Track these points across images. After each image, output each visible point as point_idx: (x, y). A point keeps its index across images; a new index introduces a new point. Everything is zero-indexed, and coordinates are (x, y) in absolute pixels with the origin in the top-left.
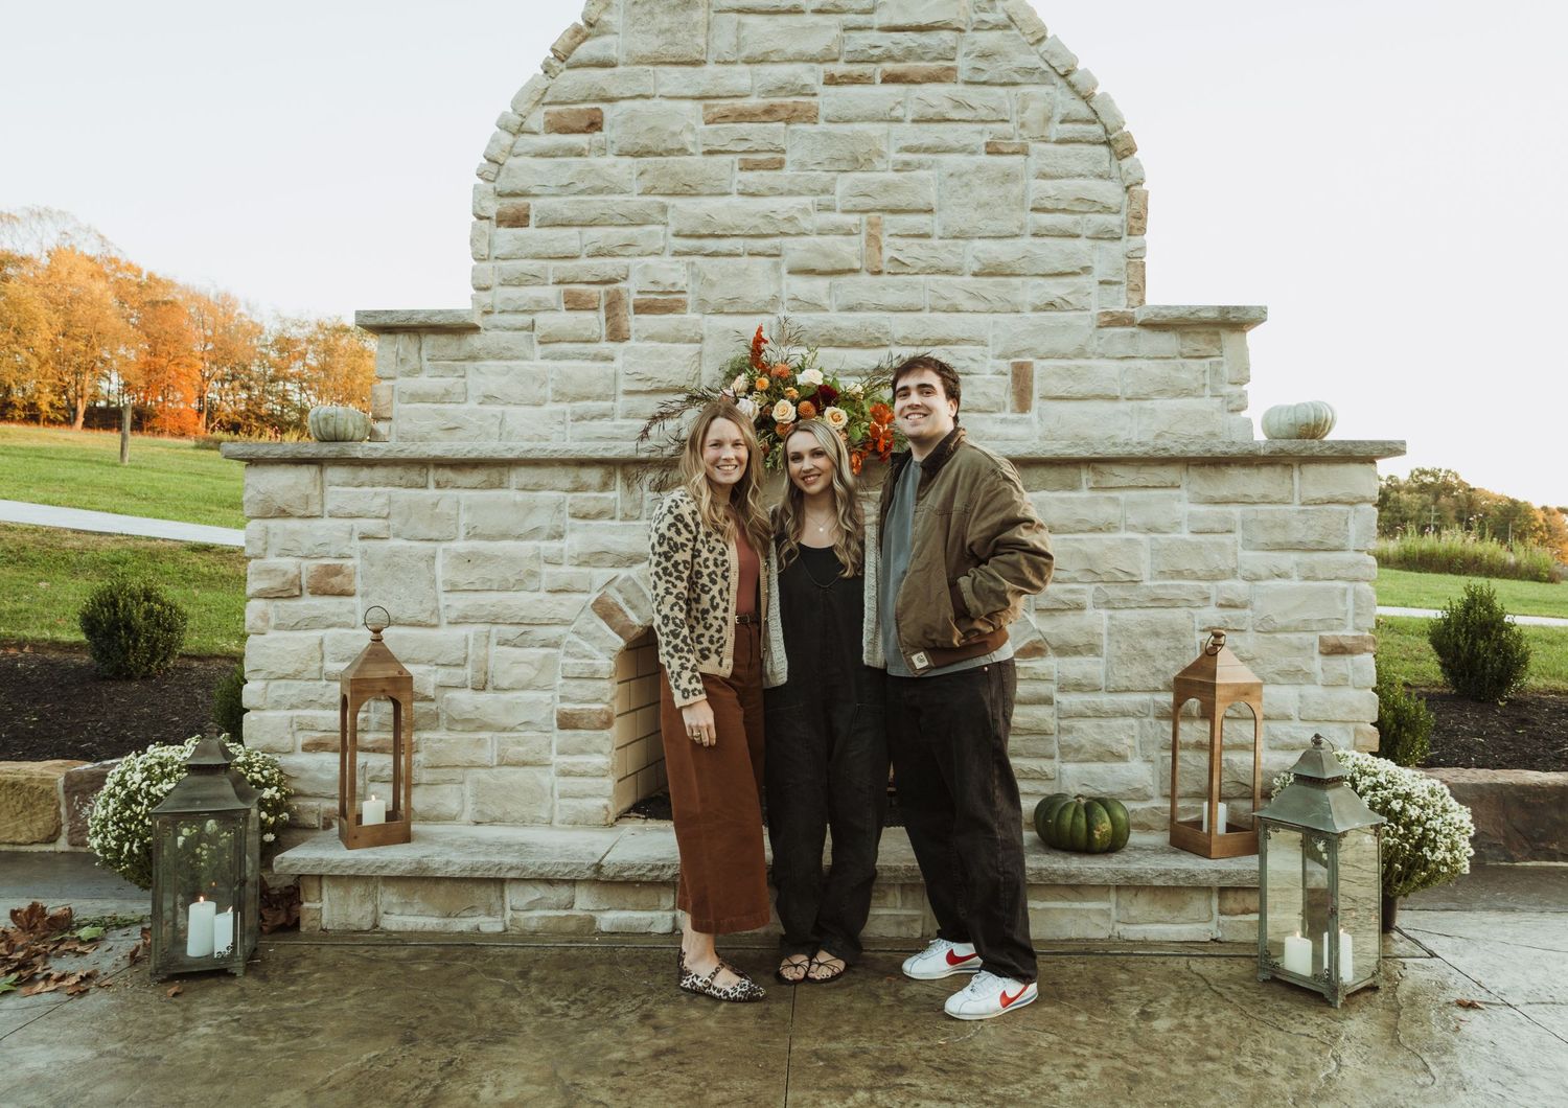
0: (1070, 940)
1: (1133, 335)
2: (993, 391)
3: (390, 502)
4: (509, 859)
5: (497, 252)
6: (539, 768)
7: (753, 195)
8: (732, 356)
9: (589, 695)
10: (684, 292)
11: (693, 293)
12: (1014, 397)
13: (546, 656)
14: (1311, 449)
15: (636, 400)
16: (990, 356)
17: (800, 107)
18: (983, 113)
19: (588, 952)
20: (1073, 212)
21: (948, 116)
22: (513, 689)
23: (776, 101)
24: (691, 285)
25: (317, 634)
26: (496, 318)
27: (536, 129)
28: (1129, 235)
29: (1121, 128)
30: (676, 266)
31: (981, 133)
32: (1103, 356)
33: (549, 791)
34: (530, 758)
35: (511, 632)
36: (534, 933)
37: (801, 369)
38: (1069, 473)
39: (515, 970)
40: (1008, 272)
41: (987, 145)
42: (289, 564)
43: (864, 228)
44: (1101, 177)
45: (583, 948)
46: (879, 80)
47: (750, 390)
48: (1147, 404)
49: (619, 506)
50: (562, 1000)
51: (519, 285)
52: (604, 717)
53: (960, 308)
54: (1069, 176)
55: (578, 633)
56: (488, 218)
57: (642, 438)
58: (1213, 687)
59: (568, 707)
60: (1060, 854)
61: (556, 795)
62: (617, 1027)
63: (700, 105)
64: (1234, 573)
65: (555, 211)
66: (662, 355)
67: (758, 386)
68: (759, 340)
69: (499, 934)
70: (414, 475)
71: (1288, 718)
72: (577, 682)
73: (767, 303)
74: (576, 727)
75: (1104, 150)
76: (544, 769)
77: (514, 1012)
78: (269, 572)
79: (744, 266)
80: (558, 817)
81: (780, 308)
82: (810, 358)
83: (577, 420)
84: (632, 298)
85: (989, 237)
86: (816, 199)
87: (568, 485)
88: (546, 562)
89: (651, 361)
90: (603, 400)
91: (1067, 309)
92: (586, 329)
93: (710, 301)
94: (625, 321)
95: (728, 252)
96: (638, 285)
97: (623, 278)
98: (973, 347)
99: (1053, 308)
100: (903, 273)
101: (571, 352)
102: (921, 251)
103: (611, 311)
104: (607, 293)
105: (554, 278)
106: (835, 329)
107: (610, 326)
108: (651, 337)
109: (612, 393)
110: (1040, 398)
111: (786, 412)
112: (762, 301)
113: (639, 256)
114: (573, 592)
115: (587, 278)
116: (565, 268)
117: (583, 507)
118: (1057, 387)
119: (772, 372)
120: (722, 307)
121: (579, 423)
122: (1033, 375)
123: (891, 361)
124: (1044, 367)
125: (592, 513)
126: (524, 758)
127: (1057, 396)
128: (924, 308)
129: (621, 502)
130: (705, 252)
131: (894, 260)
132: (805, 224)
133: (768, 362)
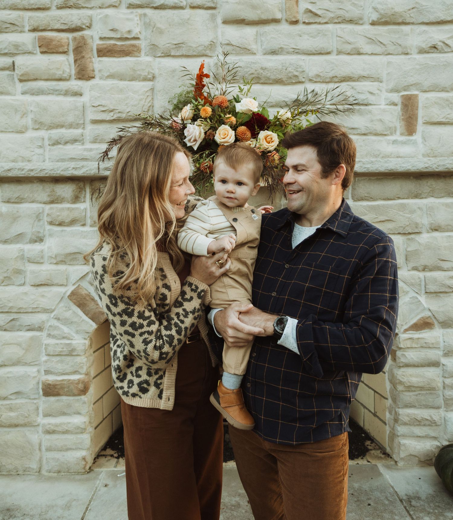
2: (387, 118)
6: (29, 428)
8: (178, 91)
9: (69, 369)
10: (137, 38)
11: (146, 39)
12: (403, 123)
13: (32, 338)
15: (102, 128)
16: (384, 90)
22: (5, 365)
24: (144, 33)
30: (131, 16)
33: (38, 447)
34: (21, 422)
37: (237, 100)
40: (400, 21)
47: (194, 119)
49: (88, 214)
52: (81, 386)
53: (362, 51)
55: (58, 319)
57: (103, 159)
59: (51, 378)
66: (121, 91)
67: (202, 114)
68: (201, 76)
72: (58, 358)
73: (206, 48)
74: (58, 395)
76: (32, 429)
79: (187, 17)
80: (45, 467)
81: (217, 52)
82: (246, 89)
83: (54, 145)
84: (95, 43)
87: (45, 198)
88: (29, 261)
89: (113, 96)
90: (74, 128)
91: (446, 50)
92: (58, 69)
93: (159, 46)
94: (90, 62)
95: (174, 5)
96: (100, 32)
97: (87, 26)
98: (372, 83)
99: (436, 50)
100: (315, 23)
101: (46, 89)
102: (330, 3)
103: (78, 54)
104: (75, 39)
105: (29, 26)
106: (262, 68)
107: (78, 66)
108: (111, 76)
109: (82, 122)
110: (424, 123)
111: (226, 135)
112: (202, 45)
113: (100, 8)
114: (53, 285)
115: (58, 26)
116: (38, 17)
117: (58, 216)
118: (438, 114)
119: (214, 102)
120: (170, 51)
121: (55, 147)
122: (418, 105)
123: (307, 95)
124: (427, 99)
125: (66, 221)
126: (15, 422)
127: (438, 122)
128: (332, 51)
129: (91, 212)
130: (154, 5)
131: (308, 11)
133: (209, 95)
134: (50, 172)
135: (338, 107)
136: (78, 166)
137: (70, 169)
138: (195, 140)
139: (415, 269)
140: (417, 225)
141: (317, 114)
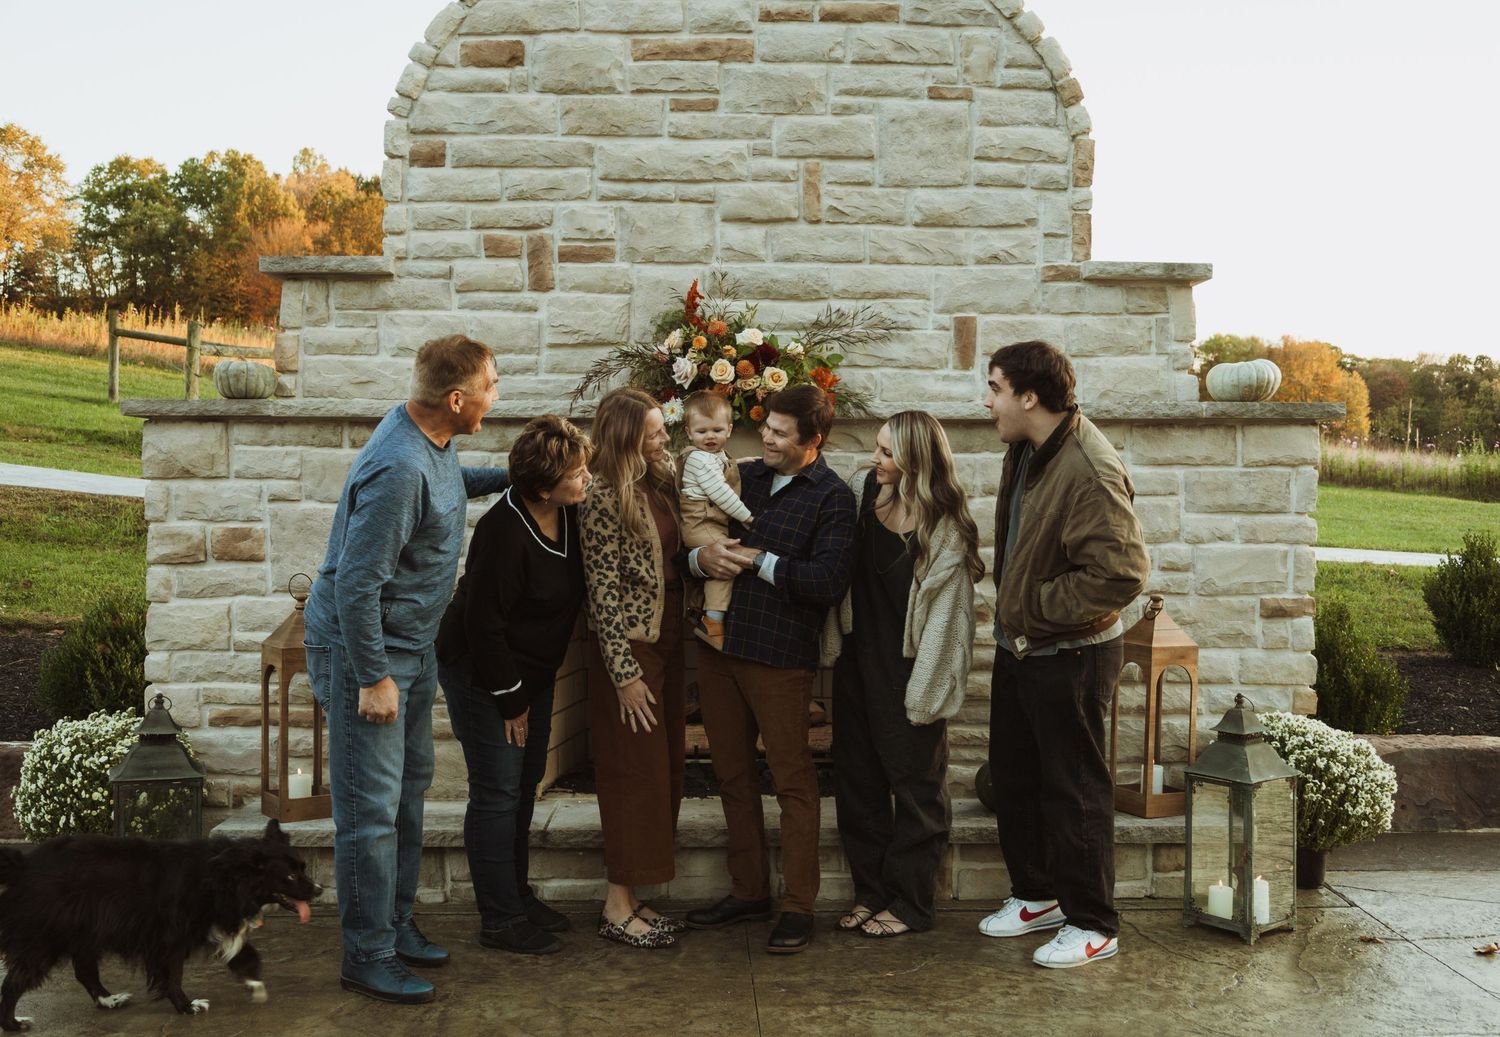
1: (1078, 290)
2: (935, 347)
3: (302, 462)
5: (411, 194)
7: (685, 138)
8: (664, 308)
10: (612, 239)
11: (622, 240)
12: (956, 353)
14: (1252, 411)
15: (561, 355)
16: (932, 310)
17: (735, 45)
18: (926, 56)
20: (1018, 161)
21: (889, 58)
23: (709, 37)
24: (619, 232)
25: (223, 602)
26: (410, 265)
27: (452, 61)
28: (1075, 186)
29: (1067, 74)
30: (604, 212)
31: (923, 76)
32: (1047, 311)
37: (740, 329)
40: (951, 222)
41: (930, 89)
42: (192, 527)
43: (802, 176)
44: (1047, 125)
46: (817, 18)
47: (685, 348)
48: (1092, 362)
51: (436, 230)
53: (901, 260)
54: (1014, 123)
56: (401, 157)
57: (576, 396)
58: (1149, 650)
62: (588, 970)
63: (628, 40)
64: (1176, 536)
65: (474, 151)
66: (589, 307)
67: (696, 346)
68: (693, 294)
69: (440, 904)
70: (327, 433)
71: (1228, 682)
73: (700, 253)
75: (1049, 97)
78: (173, 536)
79: (676, 213)
81: (714, 258)
82: (748, 313)
84: (556, 245)
85: (932, 186)
86: (752, 143)
87: (494, 445)
89: (578, 313)
90: (526, 354)
91: (1012, 262)
92: (508, 278)
93: (640, 250)
94: (549, 269)
95: (659, 198)
96: (563, 231)
97: (547, 223)
98: (915, 301)
99: (999, 261)
100: (842, 222)
101: (491, 302)
102: (861, 199)
103: (534, 258)
104: (530, 240)
105: (473, 222)
106: (772, 280)
107: (534, 274)
108: (577, 287)
109: (536, 346)
111: (724, 371)
112: (695, 250)
113: (564, 200)
115: (509, 223)
116: (484, 211)
119: (709, 329)
120: (653, 256)
122: (976, 330)
123: (831, 315)
124: (987, 323)
128: (864, 259)
130: (634, 198)
131: (832, 208)
132: (740, 169)
133: (703, 317)
134: (504, 413)
135: (870, 332)
136: (539, 406)
138: (686, 377)
141: (841, 343)
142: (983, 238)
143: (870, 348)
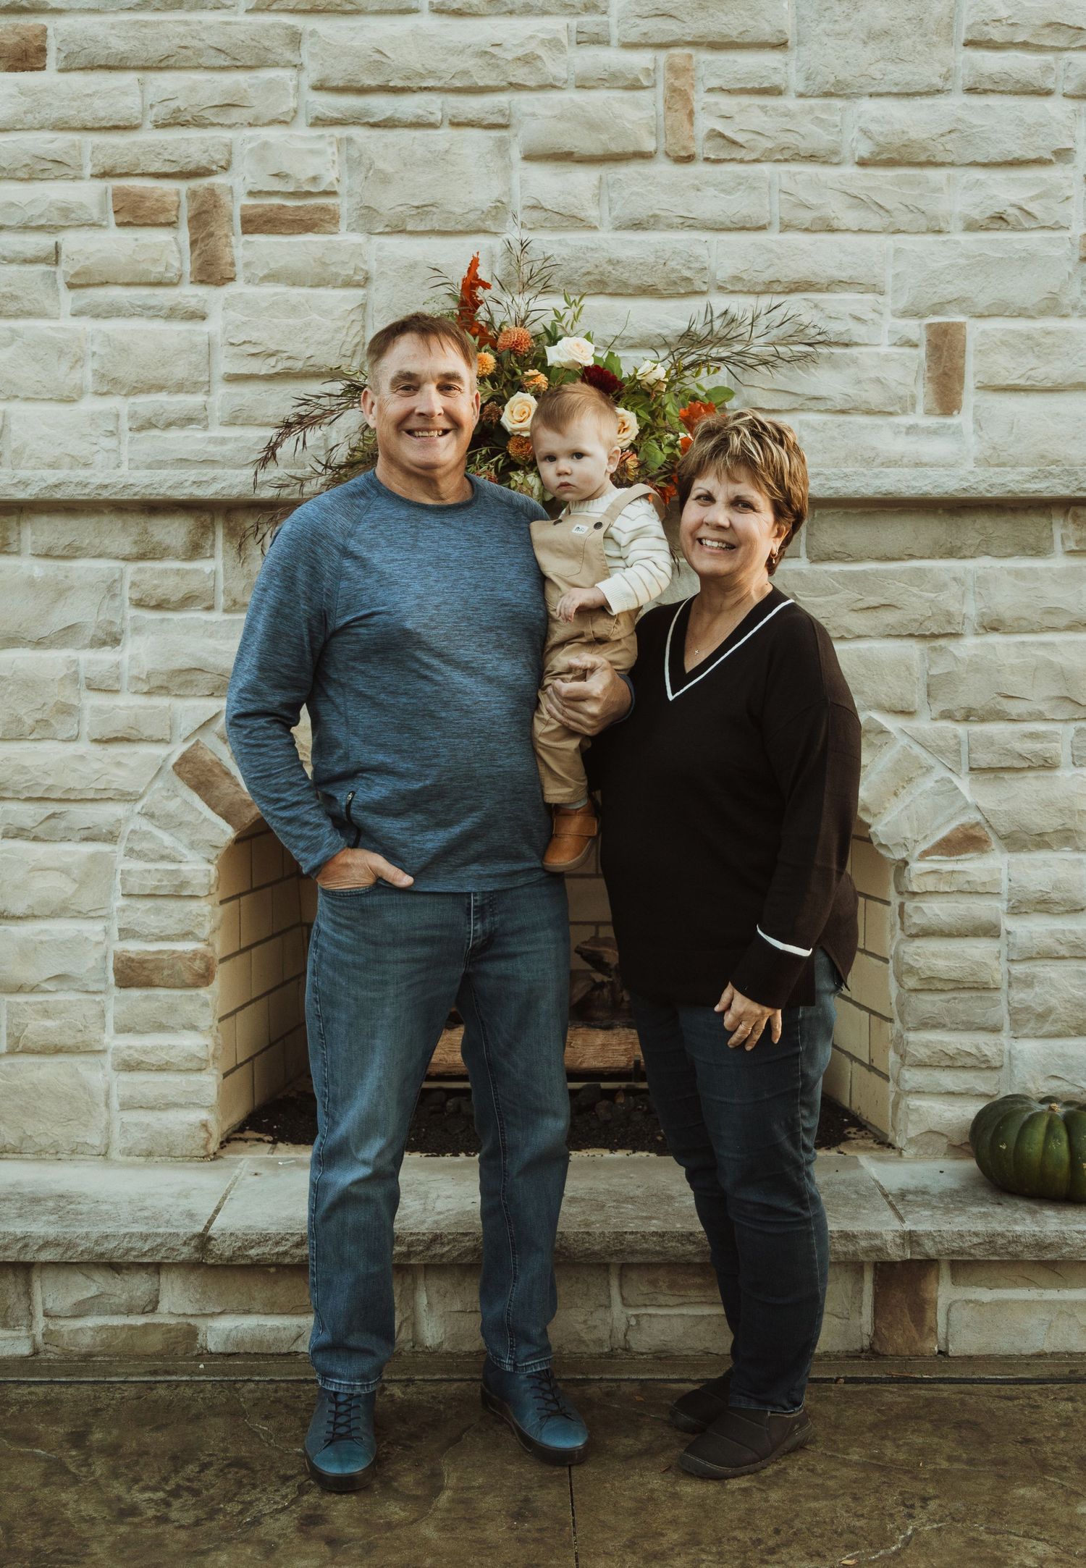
0: (1040, 1355)
2: (893, 375)
4: (41, 1228)
6: (82, 1058)
7: (459, 13)
9: (173, 927)
10: (334, 193)
11: (350, 194)
12: (930, 386)
13: (94, 858)
15: (248, 392)
16: (887, 312)
19: (189, 1392)
20: (1040, 49)
22: (35, 917)
24: (346, 181)
30: (319, 145)
33: (103, 1099)
34: (68, 1040)
35: (27, 814)
36: (87, 1357)
37: (554, 340)
38: (1031, 525)
39: (61, 1430)
40: (923, 158)
43: (662, 78)
45: (178, 1383)
49: (221, 585)
50: (155, 1489)
51: (30, 179)
52: (198, 965)
53: (835, 224)
55: (150, 816)
57: (264, 462)
59: (134, 947)
60: (1022, 1204)
61: (115, 1103)
62: (261, 1542)
65: (95, 40)
66: (294, 310)
68: (472, 283)
69: (23, 1360)
72: (149, 904)
73: (485, 215)
74: (148, 984)
76: (91, 1059)
77: (69, 1514)
79: (443, 145)
80: (118, 1143)
81: (510, 223)
82: (569, 315)
83: (140, 429)
84: (238, 204)
85: (889, 94)
86: (574, 22)
87: (128, 548)
88: (89, 688)
89: (275, 320)
90: (187, 392)
91: (1027, 226)
92: (155, 261)
93: (381, 210)
94: (226, 246)
95: (414, 120)
96: (249, 180)
97: (222, 167)
98: (859, 296)
99: (1004, 225)
100: (732, 160)
101: (127, 304)
102: (766, 119)
103: (200, 227)
104: (193, 195)
105: (94, 166)
106: (610, 261)
107: (199, 255)
108: (273, 276)
109: (204, 378)
110: (978, 388)
111: (526, 415)
112: (476, 209)
113: (250, 125)
114: (140, 740)
115: (157, 167)
116: (113, 147)
117: (156, 587)
118: (1009, 368)
119: (500, 341)
120: (404, 221)
121: (144, 434)
122: (964, 346)
123: (711, 321)
124: (984, 333)
125: (173, 599)
126: (57, 1040)
127: (1008, 385)
128: (770, 224)
129: (226, 579)
130: (372, 120)
131: (716, 135)
132: (554, 67)
133: (490, 324)
134: (143, 491)
135: (780, 349)
136: (204, 479)
137: (187, 484)
139: (947, 715)
140: (949, 617)
141: (730, 367)
142: (978, 183)
143: (781, 377)
